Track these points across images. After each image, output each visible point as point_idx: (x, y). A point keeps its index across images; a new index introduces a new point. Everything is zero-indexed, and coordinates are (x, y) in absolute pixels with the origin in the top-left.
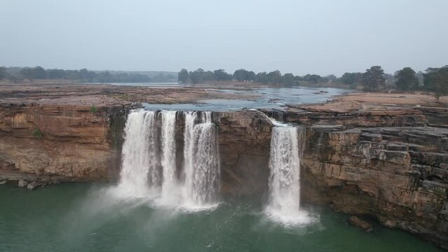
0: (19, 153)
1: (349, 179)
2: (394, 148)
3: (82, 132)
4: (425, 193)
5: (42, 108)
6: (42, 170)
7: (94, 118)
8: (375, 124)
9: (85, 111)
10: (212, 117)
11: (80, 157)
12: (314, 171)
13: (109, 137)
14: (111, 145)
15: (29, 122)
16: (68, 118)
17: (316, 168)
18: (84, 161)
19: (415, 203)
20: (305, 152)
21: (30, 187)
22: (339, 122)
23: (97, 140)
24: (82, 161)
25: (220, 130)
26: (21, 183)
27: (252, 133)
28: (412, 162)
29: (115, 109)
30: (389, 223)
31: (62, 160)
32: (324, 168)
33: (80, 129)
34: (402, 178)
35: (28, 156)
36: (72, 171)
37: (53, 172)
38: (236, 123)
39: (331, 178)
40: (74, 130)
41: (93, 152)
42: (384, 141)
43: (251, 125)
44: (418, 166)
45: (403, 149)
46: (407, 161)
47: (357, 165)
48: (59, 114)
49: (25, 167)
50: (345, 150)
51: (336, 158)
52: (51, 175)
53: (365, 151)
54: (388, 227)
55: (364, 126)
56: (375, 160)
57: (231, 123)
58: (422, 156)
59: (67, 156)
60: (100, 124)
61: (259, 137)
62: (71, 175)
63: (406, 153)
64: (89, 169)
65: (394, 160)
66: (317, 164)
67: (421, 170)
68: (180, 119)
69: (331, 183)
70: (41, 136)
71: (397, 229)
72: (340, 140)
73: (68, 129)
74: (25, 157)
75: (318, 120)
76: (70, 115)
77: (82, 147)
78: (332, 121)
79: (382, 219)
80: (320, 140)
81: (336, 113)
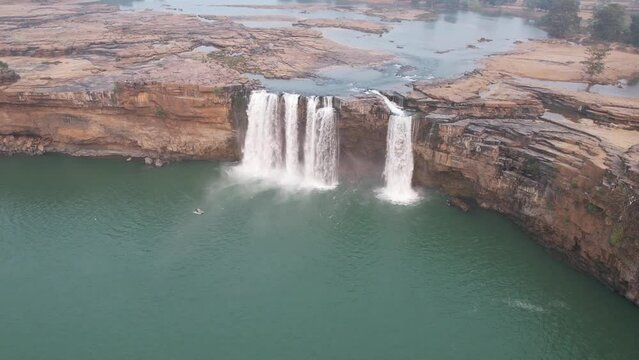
0: (140, 131)
1: (454, 166)
2: (489, 143)
3: (204, 112)
4: (505, 181)
5: (164, 88)
6: (164, 148)
7: (217, 99)
8: (487, 115)
9: (208, 92)
10: (333, 102)
11: (201, 135)
12: (426, 157)
13: (231, 117)
14: (233, 125)
15: (152, 101)
16: (192, 98)
17: (427, 154)
18: (205, 140)
19: (498, 189)
20: (418, 140)
21: (158, 164)
22: (454, 111)
23: (219, 120)
24: (203, 140)
25: (340, 116)
26: (148, 161)
27: (372, 120)
28: (500, 155)
29: (235, 88)
30: (484, 205)
31: (184, 139)
32: (434, 156)
33: (204, 110)
34: (491, 168)
35: (150, 134)
36: (193, 150)
37: (175, 150)
38: (356, 111)
39: (440, 164)
40: (198, 110)
41: (214, 131)
42: (485, 135)
43: (371, 112)
44: (504, 159)
45: (496, 143)
46: (495, 155)
47: (460, 154)
48: (181, 94)
49: (147, 144)
50: (451, 141)
51: (443, 147)
52: (172, 152)
53: (467, 143)
54: (483, 208)
55: (476, 118)
56: (473, 152)
57: (351, 111)
58: (508, 151)
59: (189, 134)
60: (222, 105)
61: (378, 124)
62: (192, 153)
63: (496, 147)
64: (209, 148)
65: (485, 153)
66: (429, 151)
67: (504, 162)
68: (302, 104)
69: (440, 169)
70: (162, 116)
71: (490, 210)
72: (447, 132)
73: (192, 109)
74: (147, 135)
75: (435, 108)
76: (192, 95)
77: (204, 126)
78: (448, 110)
79: (479, 201)
80: (432, 129)
81: (453, 103)
